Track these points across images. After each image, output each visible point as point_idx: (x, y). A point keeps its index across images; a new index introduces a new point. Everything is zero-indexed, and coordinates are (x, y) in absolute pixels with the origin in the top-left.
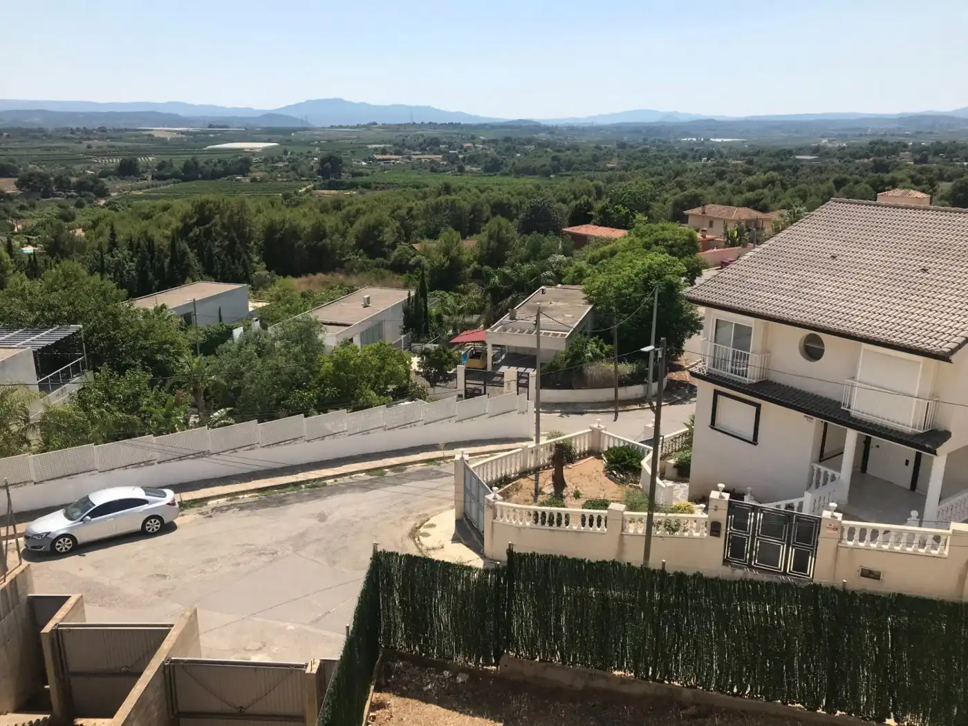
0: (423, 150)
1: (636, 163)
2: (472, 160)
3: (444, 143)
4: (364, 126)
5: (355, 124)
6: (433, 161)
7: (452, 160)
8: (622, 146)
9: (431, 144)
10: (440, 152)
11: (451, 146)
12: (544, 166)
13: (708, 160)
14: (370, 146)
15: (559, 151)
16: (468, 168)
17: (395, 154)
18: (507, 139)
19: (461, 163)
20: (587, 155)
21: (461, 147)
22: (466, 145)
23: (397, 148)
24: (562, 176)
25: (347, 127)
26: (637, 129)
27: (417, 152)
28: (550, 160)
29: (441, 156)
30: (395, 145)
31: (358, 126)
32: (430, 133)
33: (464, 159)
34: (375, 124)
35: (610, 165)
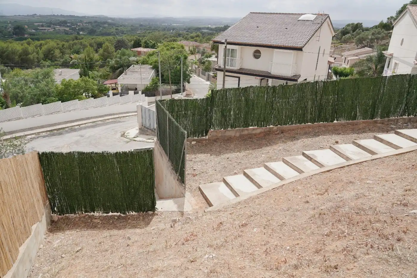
0: (60, 25)
1: (148, 31)
2: (82, 29)
3: (69, 23)
4: (31, 16)
5: (26, 15)
6: (65, 30)
7: (74, 29)
8: (141, 25)
9: (63, 23)
10: (68, 27)
11: (72, 24)
12: (113, 32)
13: (173, 31)
14: (35, 24)
15: (118, 27)
16: (81, 33)
17: (48, 27)
18: (96, 22)
19: (78, 31)
20: (129, 29)
21: (77, 25)
22: (79, 24)
23: (48, 24)
24: (120, 36)
25: (23, 16)
26: (145, 20)
27: (58, 27)
28: (115, 29)
29: (69, 28)
30: (47, 23)
31: (28, 16)
32: (63, 19)
33: (79, 29)
34: (35, 14)
35: (138, 33)
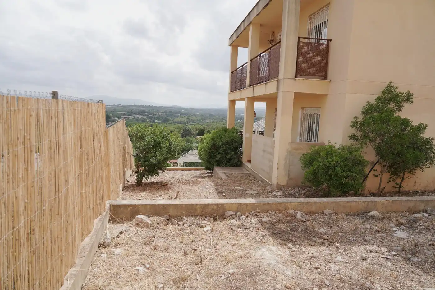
0: (139, 114)
1: (216, 121)
2: (158, 118)
3: (147, 112)
4: (116, 106)
5: (112, 105)
6: (143, 118)
7: (151, 118)
8: (211, 115)
9: (142, 113)
10: (146, 115)
11: (150, 113)
12: (184, 121)
13: (240, 120)
14: (119, 113)
15: (189, 116)
16: (156, 121)
17: (129, 116)
18: (170, 112)
19: (154, 119)
20: (199, 118)
21: (154, 114)
22: (155, 113)
23: (129, 113)
24: (190, 124)
25: (110, 106)
26: (216, 110)
27: (137, 115)
28: (186, 119)
29: (146, 117)
30: (128, 112)
31: (114, 105)
32: (142, 109)
33: (155, 118)
34: (120, 105)
35: (207, 122)
